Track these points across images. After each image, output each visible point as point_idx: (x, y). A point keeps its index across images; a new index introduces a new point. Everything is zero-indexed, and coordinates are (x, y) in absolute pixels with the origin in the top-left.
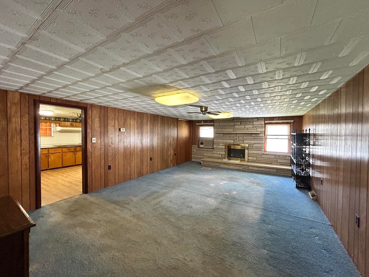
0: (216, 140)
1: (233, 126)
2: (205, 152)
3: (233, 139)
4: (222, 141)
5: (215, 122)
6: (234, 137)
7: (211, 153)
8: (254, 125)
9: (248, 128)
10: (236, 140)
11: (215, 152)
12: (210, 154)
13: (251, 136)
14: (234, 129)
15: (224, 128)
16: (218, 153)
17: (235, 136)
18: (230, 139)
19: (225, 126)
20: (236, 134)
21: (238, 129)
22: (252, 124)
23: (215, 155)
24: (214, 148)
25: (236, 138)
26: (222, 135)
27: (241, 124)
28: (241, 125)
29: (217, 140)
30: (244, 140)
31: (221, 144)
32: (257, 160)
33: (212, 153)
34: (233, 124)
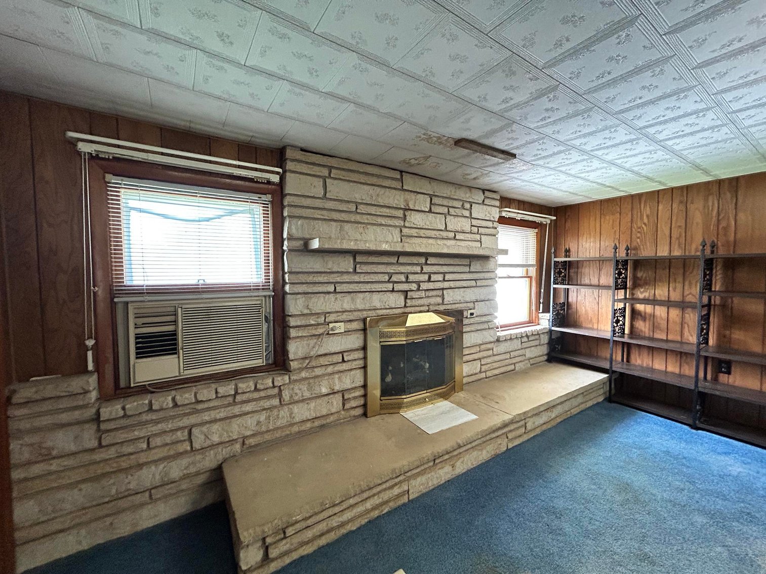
0: (301, 300)
1: (400, 213)
2: (206, 417)
3: (405, 287)
4: (346, 303)
5: (290, 165)
6: (411, 278)
7: (267, 404)
8: (475, 222)
9: (456, 232)
10: (418, 289)
11: (302, 390)
12: (263, 417)
13: (467, 269)
14: (405, 231)
15: (353, 218)
16: (324, 390)
17: (418, 269)
18: (390, 286)
19: (357, 204)
20: (423, 260)
21: (422, 233)
22: (467, 213)
23: (302, 412)
24: (293, 365)
25: (418, 283)
26: (346, 264)
27: (434, 209)
28: (430, 211)
29: (314, 299)
30: (443, 289)
31: (341, 327)
32: (484, 368)
33: (276, 402)
34: (397, 199)
